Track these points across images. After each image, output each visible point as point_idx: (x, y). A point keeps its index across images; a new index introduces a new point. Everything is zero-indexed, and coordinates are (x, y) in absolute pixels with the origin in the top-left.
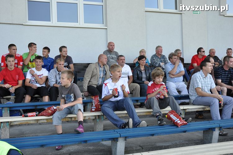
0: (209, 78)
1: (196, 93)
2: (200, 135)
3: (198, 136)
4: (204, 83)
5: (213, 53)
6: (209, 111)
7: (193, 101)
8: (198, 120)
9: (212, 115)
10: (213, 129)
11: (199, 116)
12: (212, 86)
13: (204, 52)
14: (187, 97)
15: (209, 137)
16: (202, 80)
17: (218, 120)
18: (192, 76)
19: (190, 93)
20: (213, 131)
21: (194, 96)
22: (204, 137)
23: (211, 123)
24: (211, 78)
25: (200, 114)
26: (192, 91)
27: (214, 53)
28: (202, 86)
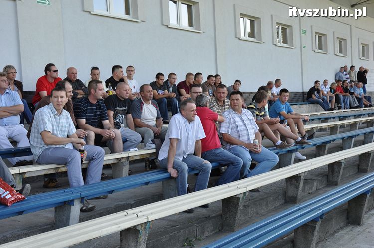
0: (65, 117)
1: (43, 143)
2: (49, 214)
3: (47, 217)
4: (56, 124)
5: (73, 75)
6: (65, 174)
7: (37, 158)
8: (48, 190)
9: (70, 179)
10: (70, 203)
11: (49, 182)
12: (70, 131)
13: (56, 71)
14: (27, 151)
15: (65, 217)
16: (54, 119)
17: (80, 187)
18: (37, 112)
19: (32, 143)
20: (71, 205)
21: (40, 148)
22: (56, 217)
23: (68, 192)
24: (68, 118)
25: (51, 179)
26: (36, 140)
27: (75, 74)
28: (53, 130)
